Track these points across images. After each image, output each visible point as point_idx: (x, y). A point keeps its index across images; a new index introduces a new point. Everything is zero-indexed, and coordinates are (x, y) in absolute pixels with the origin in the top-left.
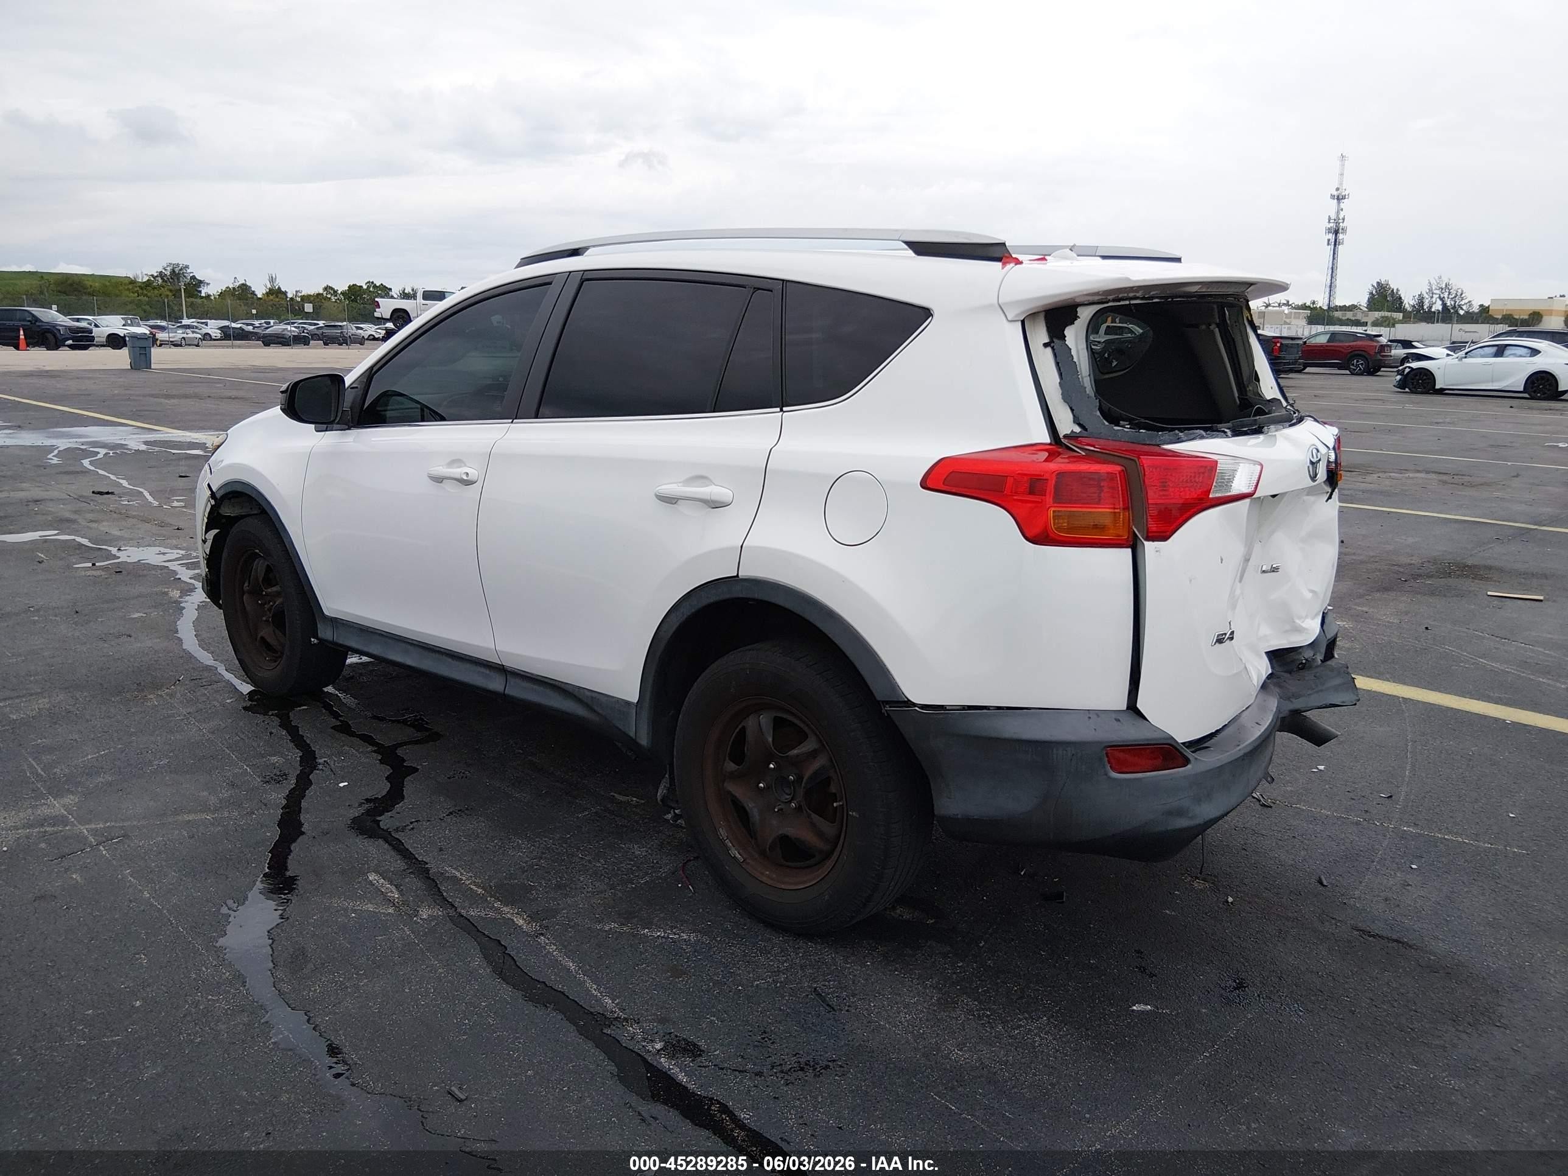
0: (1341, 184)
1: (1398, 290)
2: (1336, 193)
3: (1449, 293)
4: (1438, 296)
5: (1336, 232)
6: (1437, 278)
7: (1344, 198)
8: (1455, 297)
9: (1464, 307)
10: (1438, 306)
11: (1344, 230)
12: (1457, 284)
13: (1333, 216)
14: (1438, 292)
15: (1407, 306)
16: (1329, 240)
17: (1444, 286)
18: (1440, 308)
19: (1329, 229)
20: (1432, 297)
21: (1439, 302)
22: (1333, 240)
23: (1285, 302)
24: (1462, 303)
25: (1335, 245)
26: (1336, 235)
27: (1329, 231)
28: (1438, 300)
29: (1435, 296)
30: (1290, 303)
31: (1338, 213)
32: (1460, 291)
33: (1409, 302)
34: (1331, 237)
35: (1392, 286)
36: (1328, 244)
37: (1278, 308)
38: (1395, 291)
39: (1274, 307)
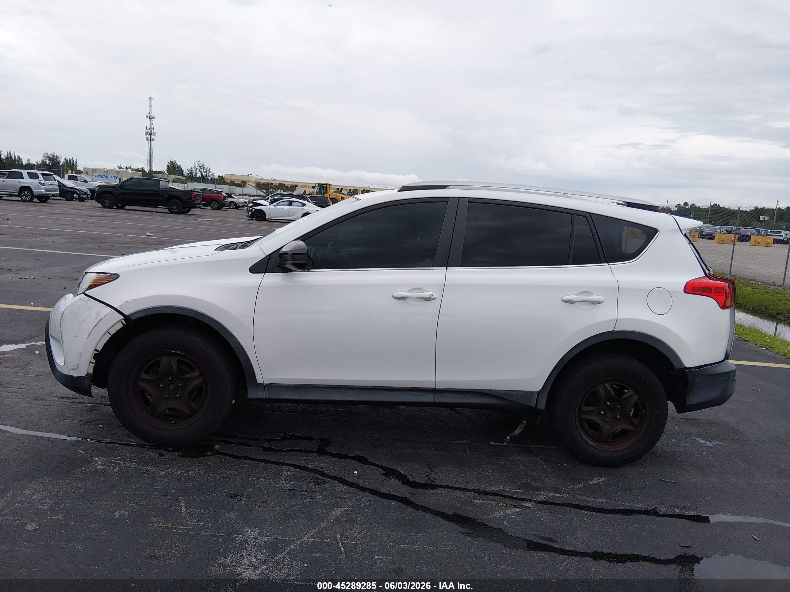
0: (151, 110)
1: (180, 165)
2: (148, 115)
3: (204, 169)
4: (199, 170)
5: (150, 135)
6: (198, 161)
7: (153, 118)
8: (207, 171)
9: (211, 176)
10: (199, 175)
11: (154, 134)
12: (207, 165)
13: (148, 126)
14: (199, 168)
15: (185, 173)
16: (147, 138)
17: (201, 166)
18: (200, 175)
19: (147, 132)
20: (196, 170)
21: (200, 173)
22: (149, 139)
23: (129, 167)
24: (210, 174)
25: (150, 141)
26: (150, 136)
27: (147, 133)
28: (199, 172)
29: (198, 170)
30: (132, 168)
31: (150, 125)
32: (208, 168)
33: (186, 171)
34: (148, 136)
35: (177, 164)
36: (147, 140)
37: (126, 170)
38: (179, 166)
39: (123, 169)
